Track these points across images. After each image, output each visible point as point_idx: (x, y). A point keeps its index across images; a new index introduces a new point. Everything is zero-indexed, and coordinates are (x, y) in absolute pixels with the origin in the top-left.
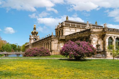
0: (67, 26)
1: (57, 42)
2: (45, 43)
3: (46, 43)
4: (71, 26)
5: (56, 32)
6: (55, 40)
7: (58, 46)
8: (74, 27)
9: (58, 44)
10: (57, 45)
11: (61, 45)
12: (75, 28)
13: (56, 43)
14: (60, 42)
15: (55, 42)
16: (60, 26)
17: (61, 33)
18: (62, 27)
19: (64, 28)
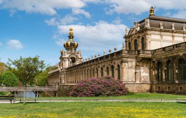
0: (155, 28)
1: (134, 64)
2: (104, 66)
3: (108, 68)
4: (162, 28)
5: (126, 42)
6: (129, 59)
7: (136, 73)
8: (169, 31)
9: (136, 69)
10: (134, 71)
11: (142, 70)
12: (172, 32)
13: (131, 67)
14: (141, 64)
15: (130, 64)
16: (138, 29)
17: (141, 44)
18: (143, 30)
19: (149, 32)
